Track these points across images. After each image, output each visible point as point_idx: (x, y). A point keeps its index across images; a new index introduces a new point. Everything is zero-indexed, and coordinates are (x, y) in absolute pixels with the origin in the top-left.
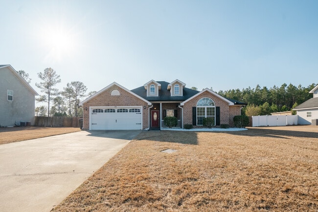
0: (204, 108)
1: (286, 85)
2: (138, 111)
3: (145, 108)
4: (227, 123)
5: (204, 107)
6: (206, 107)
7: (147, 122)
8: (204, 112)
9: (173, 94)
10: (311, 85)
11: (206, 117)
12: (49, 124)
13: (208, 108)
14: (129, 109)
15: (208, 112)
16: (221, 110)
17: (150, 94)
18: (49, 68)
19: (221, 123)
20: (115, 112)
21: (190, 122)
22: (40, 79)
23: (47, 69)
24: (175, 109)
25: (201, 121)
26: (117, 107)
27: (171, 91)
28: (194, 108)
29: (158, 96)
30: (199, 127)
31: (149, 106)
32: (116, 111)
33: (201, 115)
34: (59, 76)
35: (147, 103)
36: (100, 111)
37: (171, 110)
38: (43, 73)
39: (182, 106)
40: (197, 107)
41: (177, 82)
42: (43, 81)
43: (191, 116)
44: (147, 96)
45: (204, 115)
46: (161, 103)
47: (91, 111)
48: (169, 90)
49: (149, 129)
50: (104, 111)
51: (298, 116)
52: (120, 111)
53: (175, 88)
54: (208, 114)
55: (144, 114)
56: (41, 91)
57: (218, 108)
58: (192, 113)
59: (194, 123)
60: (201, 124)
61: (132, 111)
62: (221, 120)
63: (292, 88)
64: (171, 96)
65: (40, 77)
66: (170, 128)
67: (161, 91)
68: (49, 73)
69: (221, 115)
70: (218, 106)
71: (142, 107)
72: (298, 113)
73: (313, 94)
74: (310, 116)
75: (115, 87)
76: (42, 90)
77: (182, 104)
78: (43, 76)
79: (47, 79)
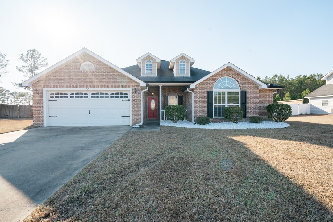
0: (224, 93)
1: (277, 76)
2: (124, 96)
3: (135, 92)
4: (256, 114)
5: (224, 91)
6: (226, 91)
7: (139, 114)
8: (224, 98)
9: (177, 74)
10: (299, 76)
11: (226, 106)
12: (15, 114)
13: (229, 93)
14: (110, 93)
15: (229, 98)
16: (248, 96)
17: (144, 73)
18: (33, 49)
19: (249, 114)
20: (87, 97)
21: (204, 113)
22: (22, 61)
23: (30, 50)
24: (180, 95)
25: (219, 111)
26: (91, 89)
27: (174, 70)
28: (210, 93)
29: (156, 76)
30: (216, 121)
31: (142, 88)
32: (89, 96)
33: (220, 102)
34: (45, 59)
35: (139, 84)
36: (62, 96)
37: (174, 97)
38: (25, 54)
39: (192, 90)
40: (214, 91)
41: (183, 58)
42: (25, 64)
43: (206, 104)
44: (142, 76)
45: (224, 102)
46: (160, 85)
47: (46, 97)
48: (172, 70)
49: (141, 124)
50: (69, 96)
51: (311, 105)
52: (95, 95)
53: (181, 65)
54: (229, 102)
55: (134, 100)
56: (24, 76)
57: (244, 93)
58: (206, 100)
59: (210, 115)
60: (219, 116)
61: (115, 95)
62: (247, 110)
63: (282, 79)
64: (175, 76)
65: (22, 59)
66: (174, 121)
67: (160, 71)
68: (33, 54)
69: (248, 104)
70: (244, 89)
71: (130, 89)
72: (311, 102)
73: (325, 80)
74: (326, 104)
75: (87, 56)
76: (25, 74)
77: (193, 86)
78: (25, 58)
79: (30, 62)
